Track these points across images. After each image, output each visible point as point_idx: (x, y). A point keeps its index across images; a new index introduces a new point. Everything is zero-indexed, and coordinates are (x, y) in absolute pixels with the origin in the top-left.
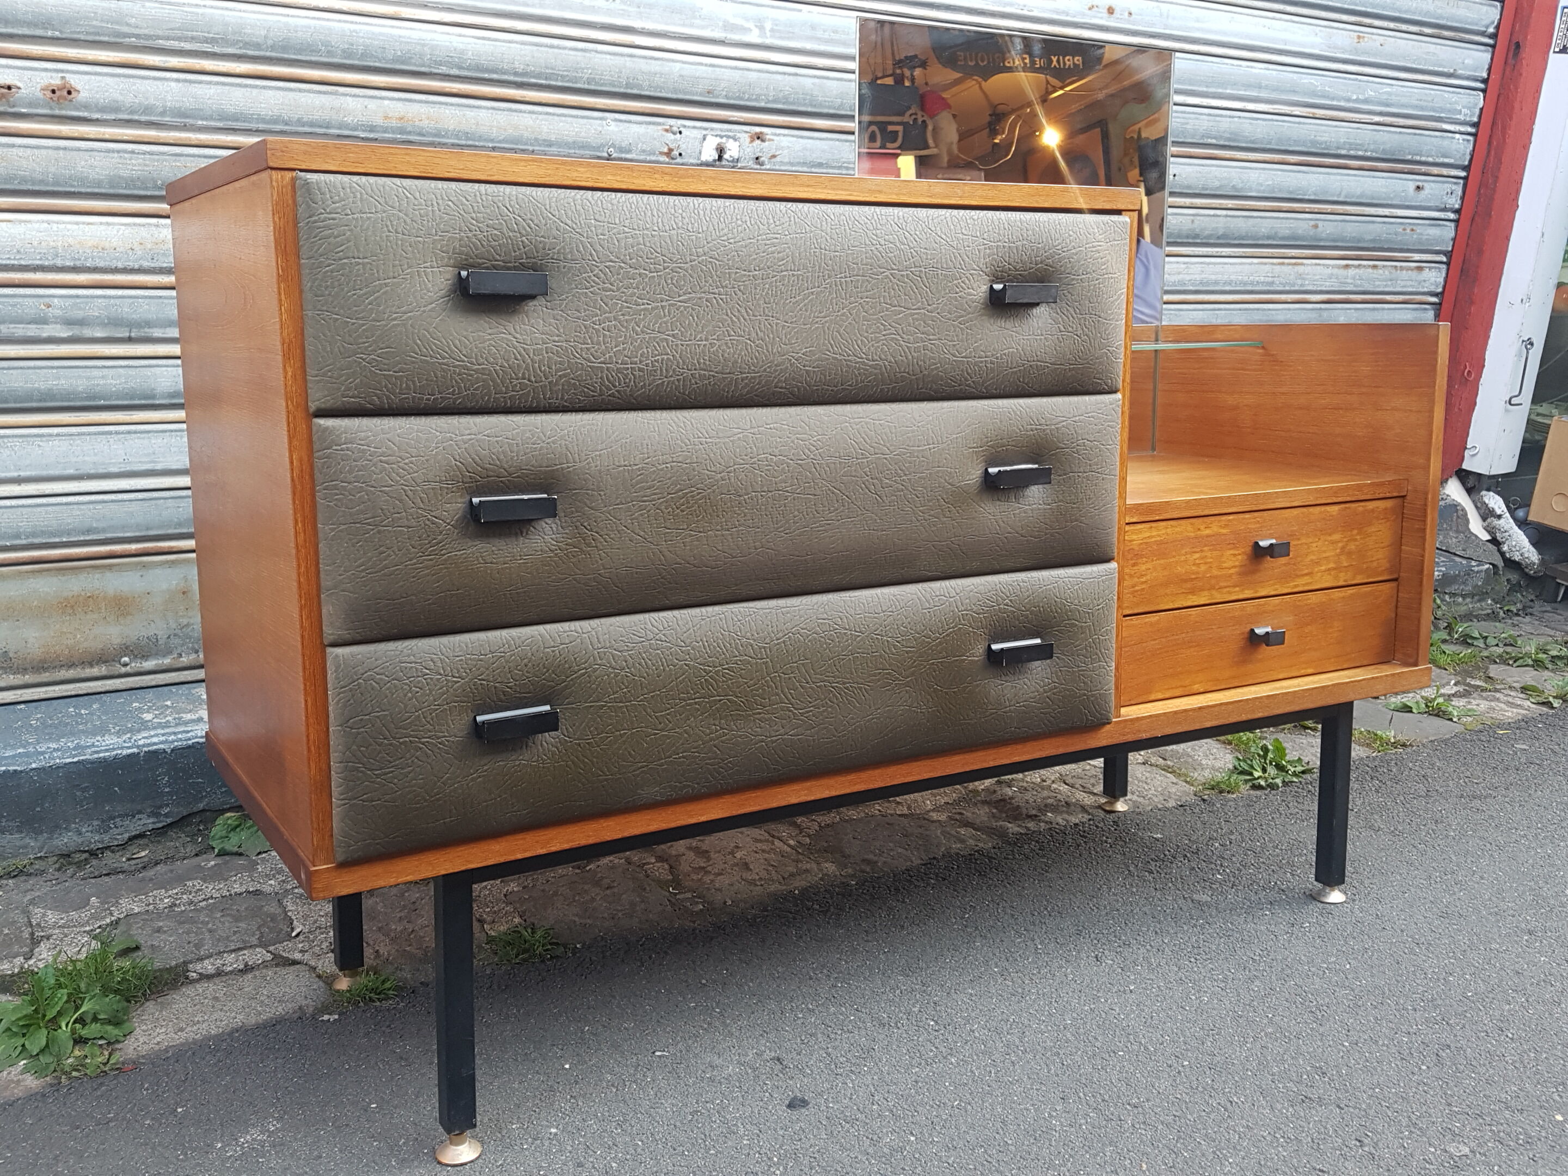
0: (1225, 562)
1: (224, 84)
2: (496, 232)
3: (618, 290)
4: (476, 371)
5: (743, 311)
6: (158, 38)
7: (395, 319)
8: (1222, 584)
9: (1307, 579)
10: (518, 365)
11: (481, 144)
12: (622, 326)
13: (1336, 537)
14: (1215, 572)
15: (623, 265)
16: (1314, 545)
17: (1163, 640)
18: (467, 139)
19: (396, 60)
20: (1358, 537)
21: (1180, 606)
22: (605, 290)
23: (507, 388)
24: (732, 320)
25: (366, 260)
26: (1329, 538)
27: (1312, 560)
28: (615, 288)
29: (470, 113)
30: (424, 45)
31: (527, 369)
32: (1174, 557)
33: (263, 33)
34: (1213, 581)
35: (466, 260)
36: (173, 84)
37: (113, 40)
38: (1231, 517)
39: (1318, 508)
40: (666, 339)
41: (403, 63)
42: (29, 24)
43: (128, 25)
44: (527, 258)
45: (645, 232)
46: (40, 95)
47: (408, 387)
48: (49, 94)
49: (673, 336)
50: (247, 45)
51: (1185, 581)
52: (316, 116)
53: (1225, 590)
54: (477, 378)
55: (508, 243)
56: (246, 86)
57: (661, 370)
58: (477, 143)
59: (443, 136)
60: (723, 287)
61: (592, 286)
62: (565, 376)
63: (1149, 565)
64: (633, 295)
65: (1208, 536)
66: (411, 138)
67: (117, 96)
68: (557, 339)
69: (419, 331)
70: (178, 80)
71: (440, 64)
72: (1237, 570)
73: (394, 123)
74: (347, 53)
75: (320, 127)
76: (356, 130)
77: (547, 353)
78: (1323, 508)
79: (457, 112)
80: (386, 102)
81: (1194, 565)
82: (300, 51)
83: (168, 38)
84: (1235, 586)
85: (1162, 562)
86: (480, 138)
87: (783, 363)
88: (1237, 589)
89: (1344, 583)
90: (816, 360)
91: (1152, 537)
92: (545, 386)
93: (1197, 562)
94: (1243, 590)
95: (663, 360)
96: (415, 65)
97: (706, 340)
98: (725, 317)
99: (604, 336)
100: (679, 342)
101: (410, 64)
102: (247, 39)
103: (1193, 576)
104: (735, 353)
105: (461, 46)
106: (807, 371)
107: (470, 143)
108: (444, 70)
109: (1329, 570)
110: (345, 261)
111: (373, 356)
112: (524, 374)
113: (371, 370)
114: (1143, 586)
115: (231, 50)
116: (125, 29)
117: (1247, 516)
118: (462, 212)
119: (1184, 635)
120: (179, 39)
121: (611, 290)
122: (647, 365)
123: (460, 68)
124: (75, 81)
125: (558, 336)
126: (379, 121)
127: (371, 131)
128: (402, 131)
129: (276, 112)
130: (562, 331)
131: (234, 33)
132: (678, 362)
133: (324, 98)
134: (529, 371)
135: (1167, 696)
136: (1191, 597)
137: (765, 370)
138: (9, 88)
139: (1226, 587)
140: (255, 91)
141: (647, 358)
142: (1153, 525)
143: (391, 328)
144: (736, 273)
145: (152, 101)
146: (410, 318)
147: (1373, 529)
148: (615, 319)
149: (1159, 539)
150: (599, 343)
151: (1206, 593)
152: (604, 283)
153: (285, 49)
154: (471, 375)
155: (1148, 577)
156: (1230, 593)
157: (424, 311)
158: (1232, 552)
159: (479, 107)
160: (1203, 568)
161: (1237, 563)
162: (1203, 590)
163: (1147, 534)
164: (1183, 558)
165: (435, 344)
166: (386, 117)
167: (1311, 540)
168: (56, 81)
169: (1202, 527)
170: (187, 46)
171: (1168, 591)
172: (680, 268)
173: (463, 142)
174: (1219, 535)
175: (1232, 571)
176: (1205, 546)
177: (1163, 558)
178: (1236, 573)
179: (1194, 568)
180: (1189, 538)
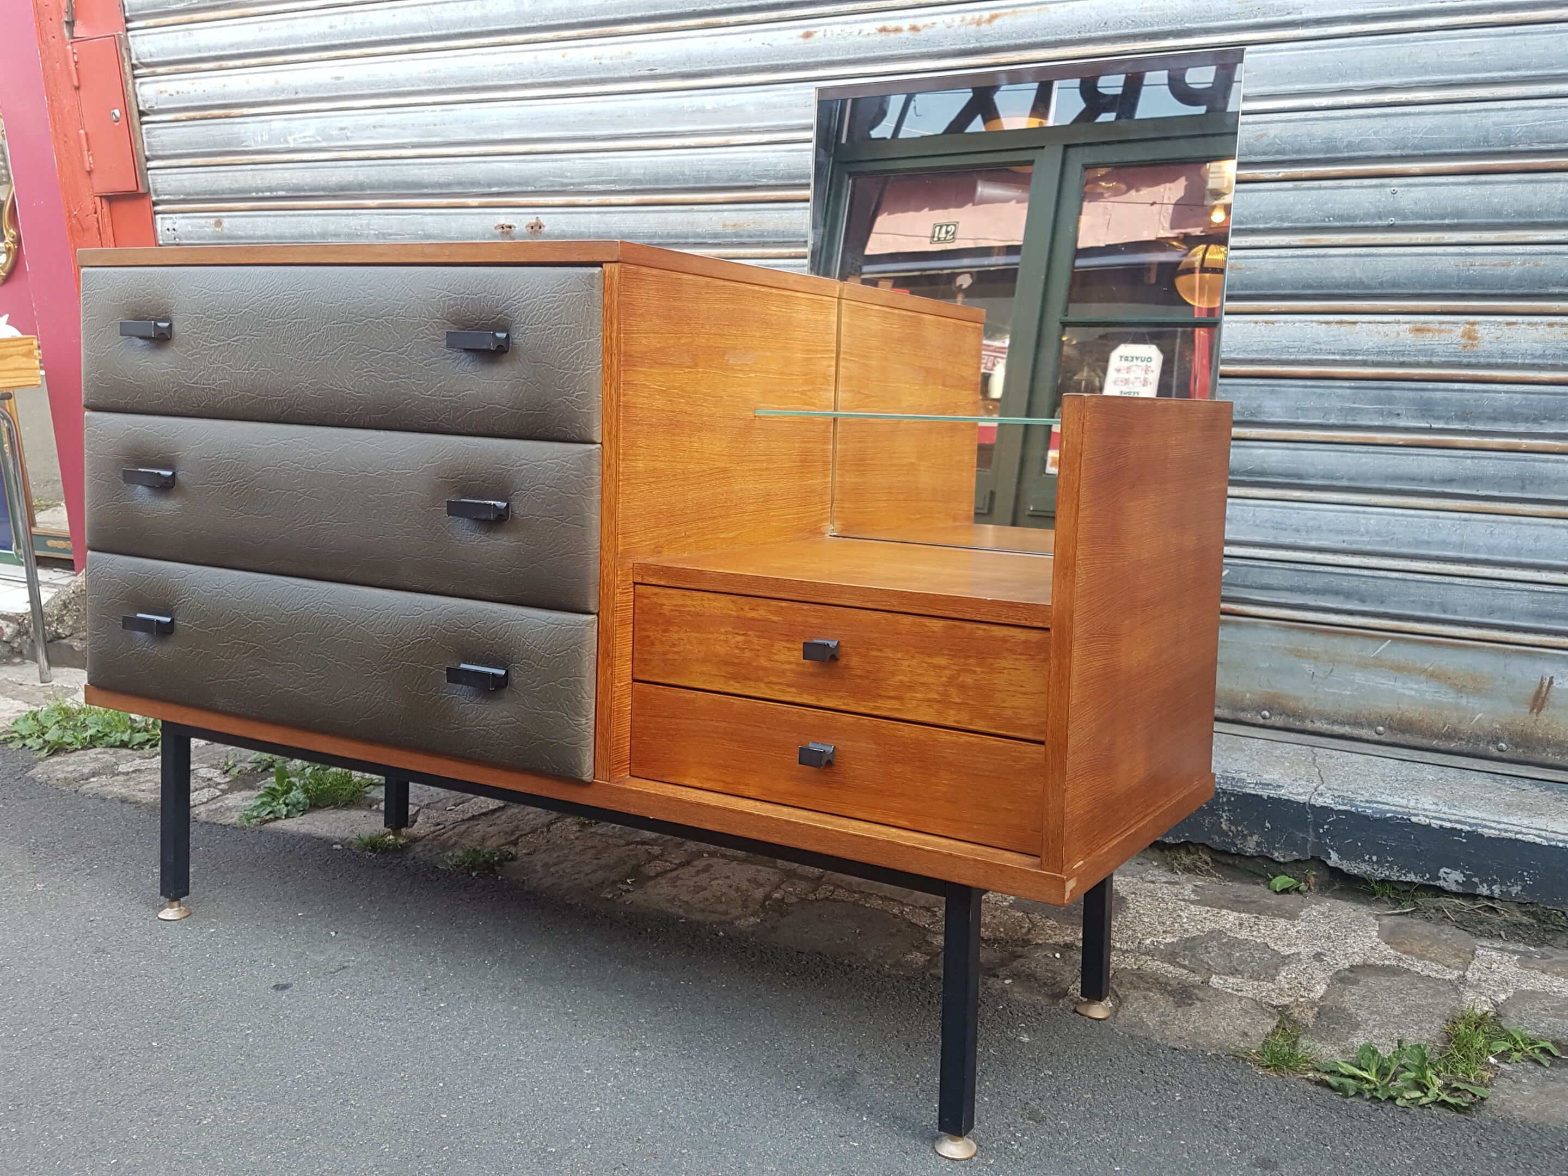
0: (775, 654)
1: (624, 212)
6: (585, 184)
7: (104, 352)
8: (774, 679)
9: (894, 704)
11: (795, 239)
13: (942, 661)
14: (763, 662)
16: (907, 663)
17: (699, 722)
18: (784, 236)
19: (731, 179)
20: (978, 669)
21: (719, 689)
25: (96, 317)
26: (928, 660)
27: (901, 682)
29: (785, 215)
30: (747, 164)
32: (713, 633)
33: (642, 171)
34: (761, 673)
36: (595, 216)
37: (561, 189)
38: (783, 604)
39: (911, 618)
41: (735, 180)
42: (519, 184)
43: (567, 177)
46: (525, 231)
47: (111, 394)
48: (530, 229)
50: (635, 181)
51: (726, 663)
52: (679, 229)
53: (777, 687)
56: (636, 212)
58: (792, 239)
59: (766, 237)
63: (683, 635)
65: (754, 619)
66: (743, 240)
67: (564, 228)
69: (112, 360)
70: (598, 213)
71: (761, 177)
72: (793, 666)
73: (730, 230)
74: (697, 179)
75: (682, 237)
76: (705, 238)
78: (918, 619)
79: (776, 215)
80: (726, 214)
81: (737, 647)
82: (667, 181)
83: (590, 183)
84: (788, 685)
85: (698, 635)
86: (794, 235)
88: (793, 690)
89: (953, 724)
91: (688, 606)
93: (741, 645)
94: (800, 693)
96: (744, 181)
101: (740, 181)
102: (633, 177)
103: (736, 661)
105: (775, 160)
107: (787, 239)
108: (764, 182)
109: (929, 700)
111: (97, 375)
113: (97, 383)
115: (626, 187)
116: (566, 181)
117: (806, 607)
119: (726, 725)
120: (596, 183)
123: (776, 178)
124: (543, 219)
126: (719, 229)
127: (716, 238)
128: (736, 235)
129: (653, 230)
131: (626, 174)
133: (684, 215)
135: (705, 786)
136: (732, 682)
138: (510, 227)
139: (777, 683)
140: (642, 215)
142: (687, 593)
143: (102, 357)
145: (583, 229)
146: (110, 352)
147: (1003, 664)
149: (694, 609)
151: (752, 684)
153: (657, 181)
155: (682, 648)
156: (783, 692)
158: (785, 644)
159: (793, 209)
160: (747, 654)
161: (792, 659)
162: (750, 679)
163: (681, 602)
164: (723, 637)
166: (724, 226)
167: (899, 655)
168: (532, 220)
169: (747, 608)
170: (601, 187)
171: (704, 669)
173: (782, 240)
174: (768, 621)
175: (787, 666)
176: (750, 629)
177: (698, 632)
178: (793, 671)
179: (736, 651)
180: (730, 616)
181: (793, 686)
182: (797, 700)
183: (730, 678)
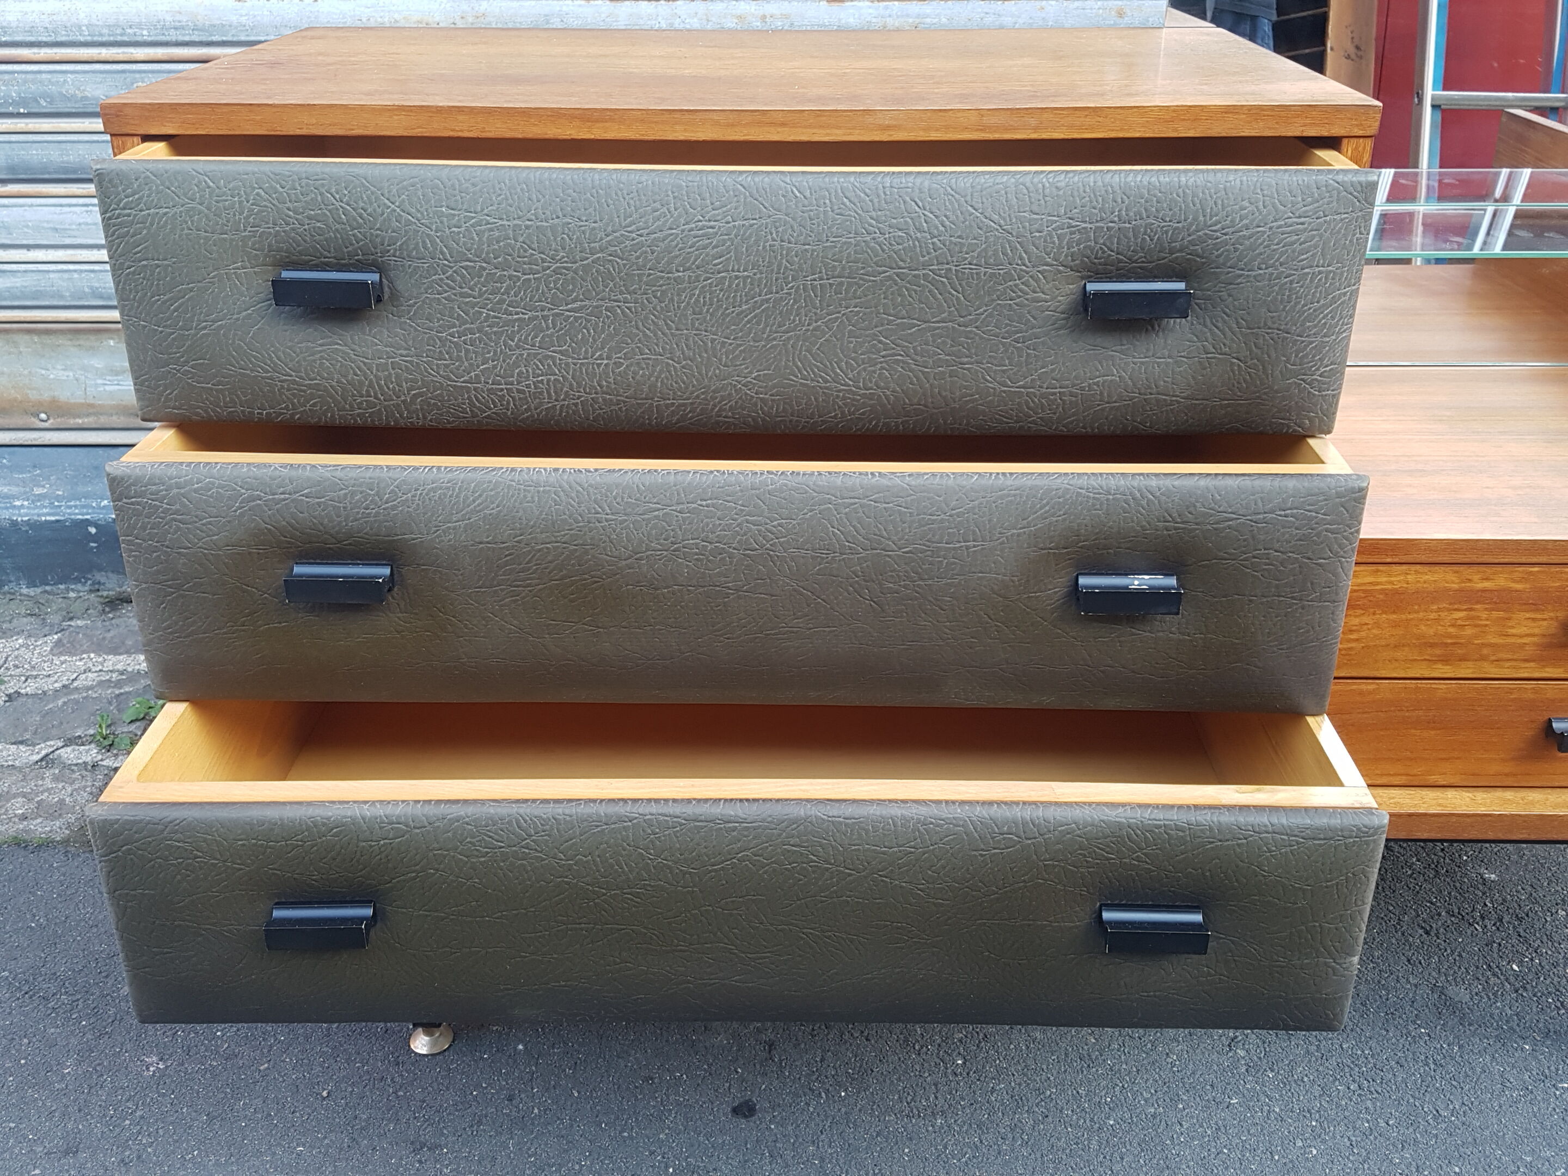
0: (1512, 627)
2: (319, 224)
3: (480, 296)
4: (309, 386)
5: (661, 323)
7: (205, 328)
8: (1503, 655)
10: (359, 381)
12: (490, 339)
14: (1492, 639)
15: (484, 265)
17: (1382, 715)
21: (1418, 676)
22: (463, 295)
23: (351, 406)
24: (645, 335)
25: (166, 262)
28: (476, 294)
31: (371, 385)
32: (1417, 612)
34: (1486, 651)
35: (287, 257)
38: (1536, 569)
40: (552, 357)
44: (363, 255)
45: (516, 222)
47: (232, 400)
49: (561, 352)
51: (1432, 645)
53: (1508, 664)
54: (311, 393)
55: (336, 237)
57: (549, 393)
60: (629, 293)
61: (446, 292)
62: (421, 395)
63: (1366, 620)
64: (501, 302)
65: (1484, 591)
68: (404, 352)
69: (234, 342)
72: (1535, 639)
77: (393, 369)
81: (1453, 626)
84: (1528, 661)
85: (1392, 617)
87: (723, 388)
88: (1532, 664)
90: (774, 387)
91: (1378, 583)
92: (398, 405)
93: (1459, 622)
94: (1544, 666)
95: (549, 381)
97: (609, 358)
98: (635, 331)
99: (467, 351)
100: (570, 360)
103: (1449, 641)
104: (651, 375)
106: (761, 399)
110: (144, 263)
111: (186, 368)
112: (367, 391)
113: (188, 383)
114: (1353, 645)
118: (275, 202)
119: (1421, 713)
121: (470, 296)
122: (528, 386)
125: (406, 349)
130: (410, 343)
132: (571, 385)
134: (374, 388)
135: (1378, 782)
136: (1440, 666)
137: (698, 397)
139: (1510, 660)
141: (527, 378)
143: (201, 337)
144: (650, 275)
146: (221, 327)
148: (479, 331)
149: (1390, 587)
150: (459, 359)
151: (1470, 664)
152: (461, 288)
154: (304, 391)
155: (1363, 634)
156: (1516, 668)
157: (238, 319)
158: (1529, 615)
160: (1469, 631)
161: (1536, 631)
162: (1465, 660)
164: (1433, 616)
165: (255, 357)
169: (1474, 578)
171: (1398, 655)
172: (564, 268)
174: (1510, 590)
175: (1525, 640)
176: (1478, 602)
177: (1394, 612)
178: (1535, 644)
179: (1451, 630)
180: (1450, 590)
181: (1533, 661)
182: (1537, 675)
183: (1435, 662)
